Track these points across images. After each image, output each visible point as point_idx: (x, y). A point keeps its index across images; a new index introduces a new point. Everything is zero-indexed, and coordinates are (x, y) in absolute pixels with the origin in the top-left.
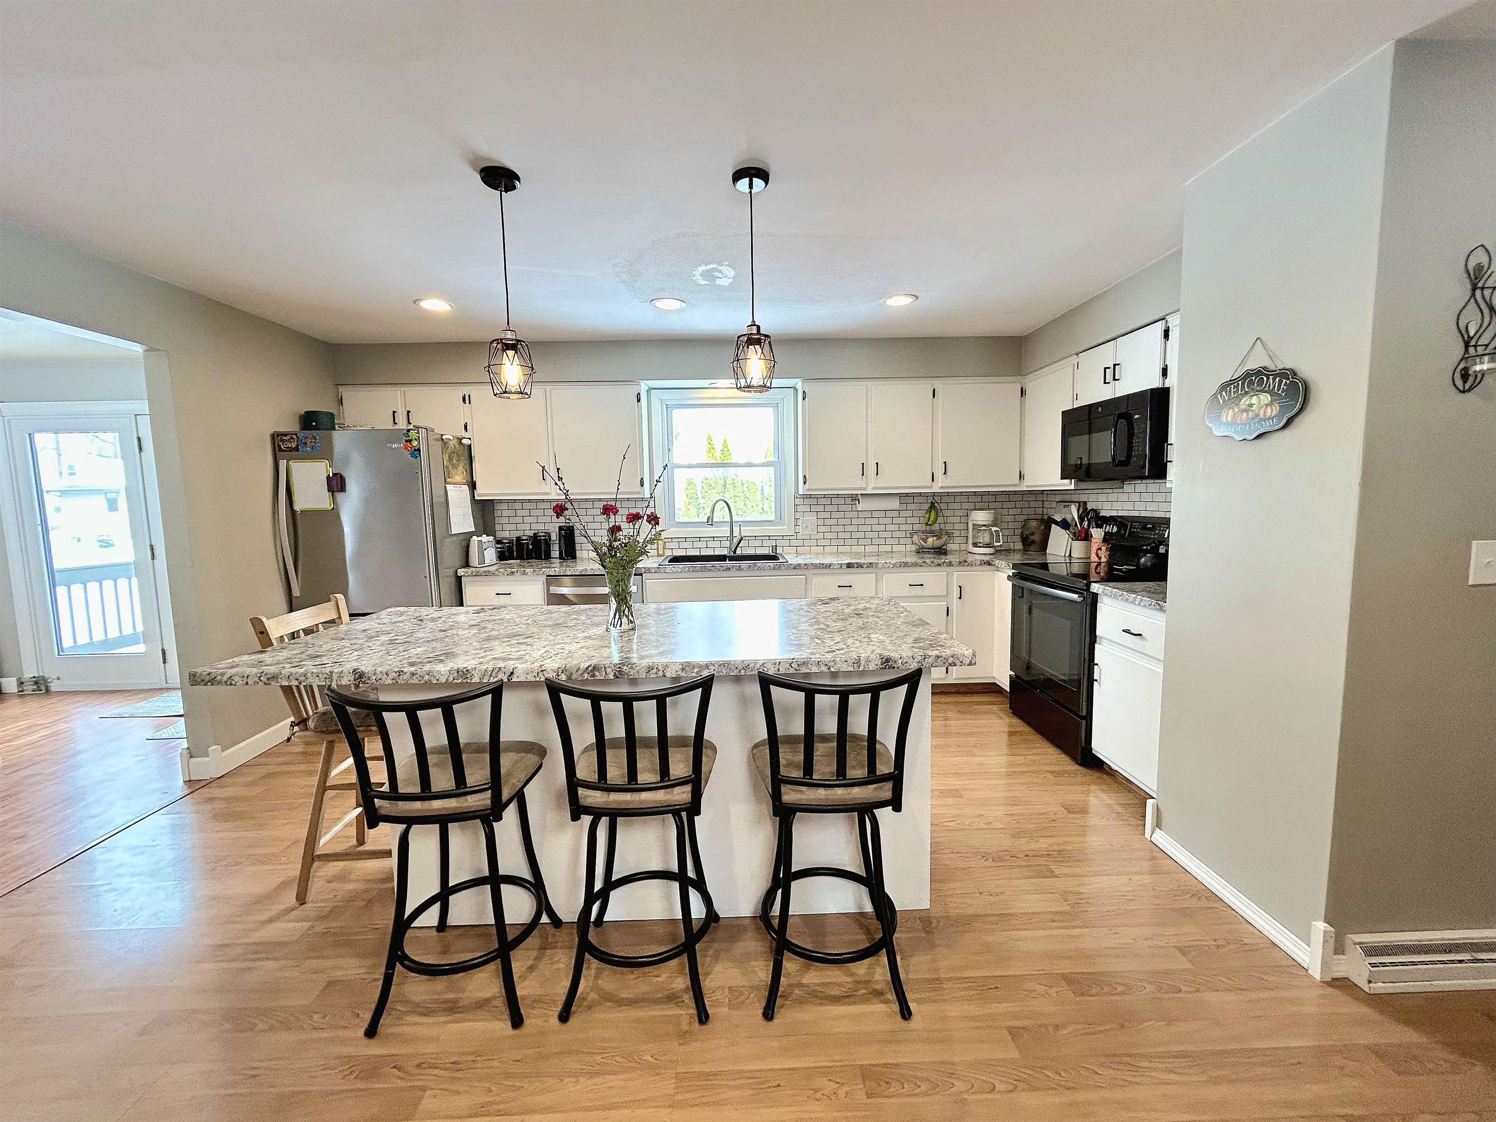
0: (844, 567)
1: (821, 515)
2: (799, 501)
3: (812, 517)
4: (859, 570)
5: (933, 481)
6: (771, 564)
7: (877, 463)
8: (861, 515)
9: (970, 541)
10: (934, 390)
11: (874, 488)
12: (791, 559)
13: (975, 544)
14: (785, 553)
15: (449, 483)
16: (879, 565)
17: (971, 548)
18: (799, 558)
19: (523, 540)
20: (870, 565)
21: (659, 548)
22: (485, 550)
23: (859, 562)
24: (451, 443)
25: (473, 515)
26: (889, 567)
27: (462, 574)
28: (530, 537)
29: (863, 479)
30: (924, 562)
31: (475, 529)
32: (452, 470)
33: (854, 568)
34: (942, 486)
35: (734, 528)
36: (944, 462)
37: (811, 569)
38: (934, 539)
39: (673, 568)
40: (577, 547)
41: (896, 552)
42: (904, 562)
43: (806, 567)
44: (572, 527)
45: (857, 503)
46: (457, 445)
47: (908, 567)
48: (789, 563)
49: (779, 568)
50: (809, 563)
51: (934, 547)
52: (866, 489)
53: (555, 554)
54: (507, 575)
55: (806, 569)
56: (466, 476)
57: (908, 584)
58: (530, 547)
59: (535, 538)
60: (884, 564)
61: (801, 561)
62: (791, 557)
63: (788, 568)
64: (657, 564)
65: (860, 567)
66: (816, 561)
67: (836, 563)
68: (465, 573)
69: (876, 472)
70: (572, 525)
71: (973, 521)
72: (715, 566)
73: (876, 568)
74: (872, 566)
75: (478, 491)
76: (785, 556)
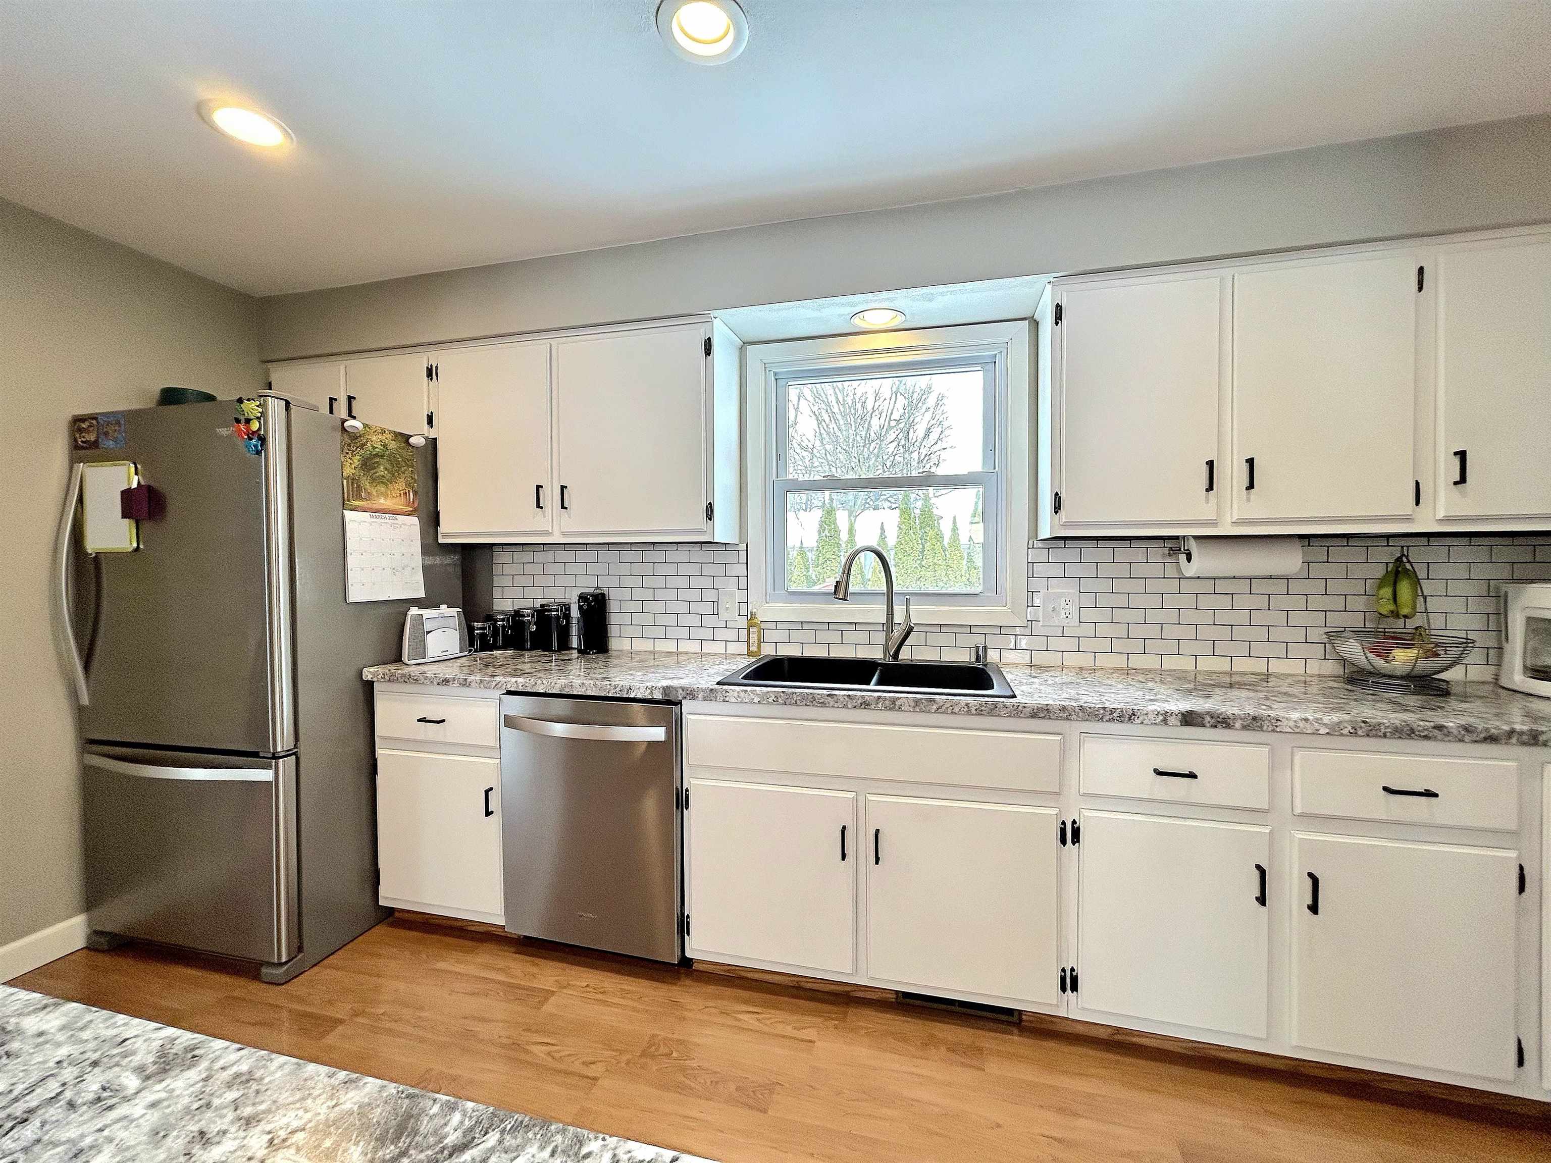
0: (1173, 721)
1: (1087, 585)
2: (1039, 555)
3: (1068, 589)
4: (1220, 733)
5: (1418, 503)
6: (966, 697)
7: (1251, 462)
8: (1190, 586)
9: (1515, 660)
10: (1421, 270)
11: (1240, 522)
12: (1024, 688)
13: (1538, 671)
14: (1008, 670)
15: (355, 509)
16: (1285, 722)
17: (1518, 679)
18: (1042, 687)
19: (523, 616)
20: (1254, 723)
21: (751, 641)
22: (428, 632)
23: (1220, 712)
24: (374, 438)
25: (425, 568)
26: (1316, 733)
27: (369, 678)
28: (535, 611)
29: (1207, 501)
30: (1440, 728)
31: (422, 594)
32: (368, 486)
33: (1204, 726)
34: (1441, 514)
35: (896, 607)
36: (1456, 454)
37: (1077, 720)
38: (1413, 653)
39: (742, 694)
40: (613, 631)
41: (1278, 676)
42: (1364, 722)
43: (1065, 715)
44: (603, 595)
45: (1183, 558)
46: (393, 445)
47: (1380, 736)
48: (1019, 699)
49: (993, 711)
50: (1075, 705)
51: (1413, 674)
52: (1214, 524)
53: (575, 644)
54: (438, 684)
55: (1064, 719)
56: (413, 501)
57: (1385, 789)
58: (534, 628)
59: (542, 614)
60: (1301, 724)
61: (1050, 696)
62: (1025, 681)
63: (1018, 712)
64: (719, 679)
65: (1224, 725)
66: (1090, 698)
67: (1151, 708)
68: (383, 675)
69: (1246, 483)
70: (606, 591)
71: (1528, 610)
72: (836, 695)
73: (1273, 731)
74: (1258, 724)
75: (442, 529)
76: (1009, 677)
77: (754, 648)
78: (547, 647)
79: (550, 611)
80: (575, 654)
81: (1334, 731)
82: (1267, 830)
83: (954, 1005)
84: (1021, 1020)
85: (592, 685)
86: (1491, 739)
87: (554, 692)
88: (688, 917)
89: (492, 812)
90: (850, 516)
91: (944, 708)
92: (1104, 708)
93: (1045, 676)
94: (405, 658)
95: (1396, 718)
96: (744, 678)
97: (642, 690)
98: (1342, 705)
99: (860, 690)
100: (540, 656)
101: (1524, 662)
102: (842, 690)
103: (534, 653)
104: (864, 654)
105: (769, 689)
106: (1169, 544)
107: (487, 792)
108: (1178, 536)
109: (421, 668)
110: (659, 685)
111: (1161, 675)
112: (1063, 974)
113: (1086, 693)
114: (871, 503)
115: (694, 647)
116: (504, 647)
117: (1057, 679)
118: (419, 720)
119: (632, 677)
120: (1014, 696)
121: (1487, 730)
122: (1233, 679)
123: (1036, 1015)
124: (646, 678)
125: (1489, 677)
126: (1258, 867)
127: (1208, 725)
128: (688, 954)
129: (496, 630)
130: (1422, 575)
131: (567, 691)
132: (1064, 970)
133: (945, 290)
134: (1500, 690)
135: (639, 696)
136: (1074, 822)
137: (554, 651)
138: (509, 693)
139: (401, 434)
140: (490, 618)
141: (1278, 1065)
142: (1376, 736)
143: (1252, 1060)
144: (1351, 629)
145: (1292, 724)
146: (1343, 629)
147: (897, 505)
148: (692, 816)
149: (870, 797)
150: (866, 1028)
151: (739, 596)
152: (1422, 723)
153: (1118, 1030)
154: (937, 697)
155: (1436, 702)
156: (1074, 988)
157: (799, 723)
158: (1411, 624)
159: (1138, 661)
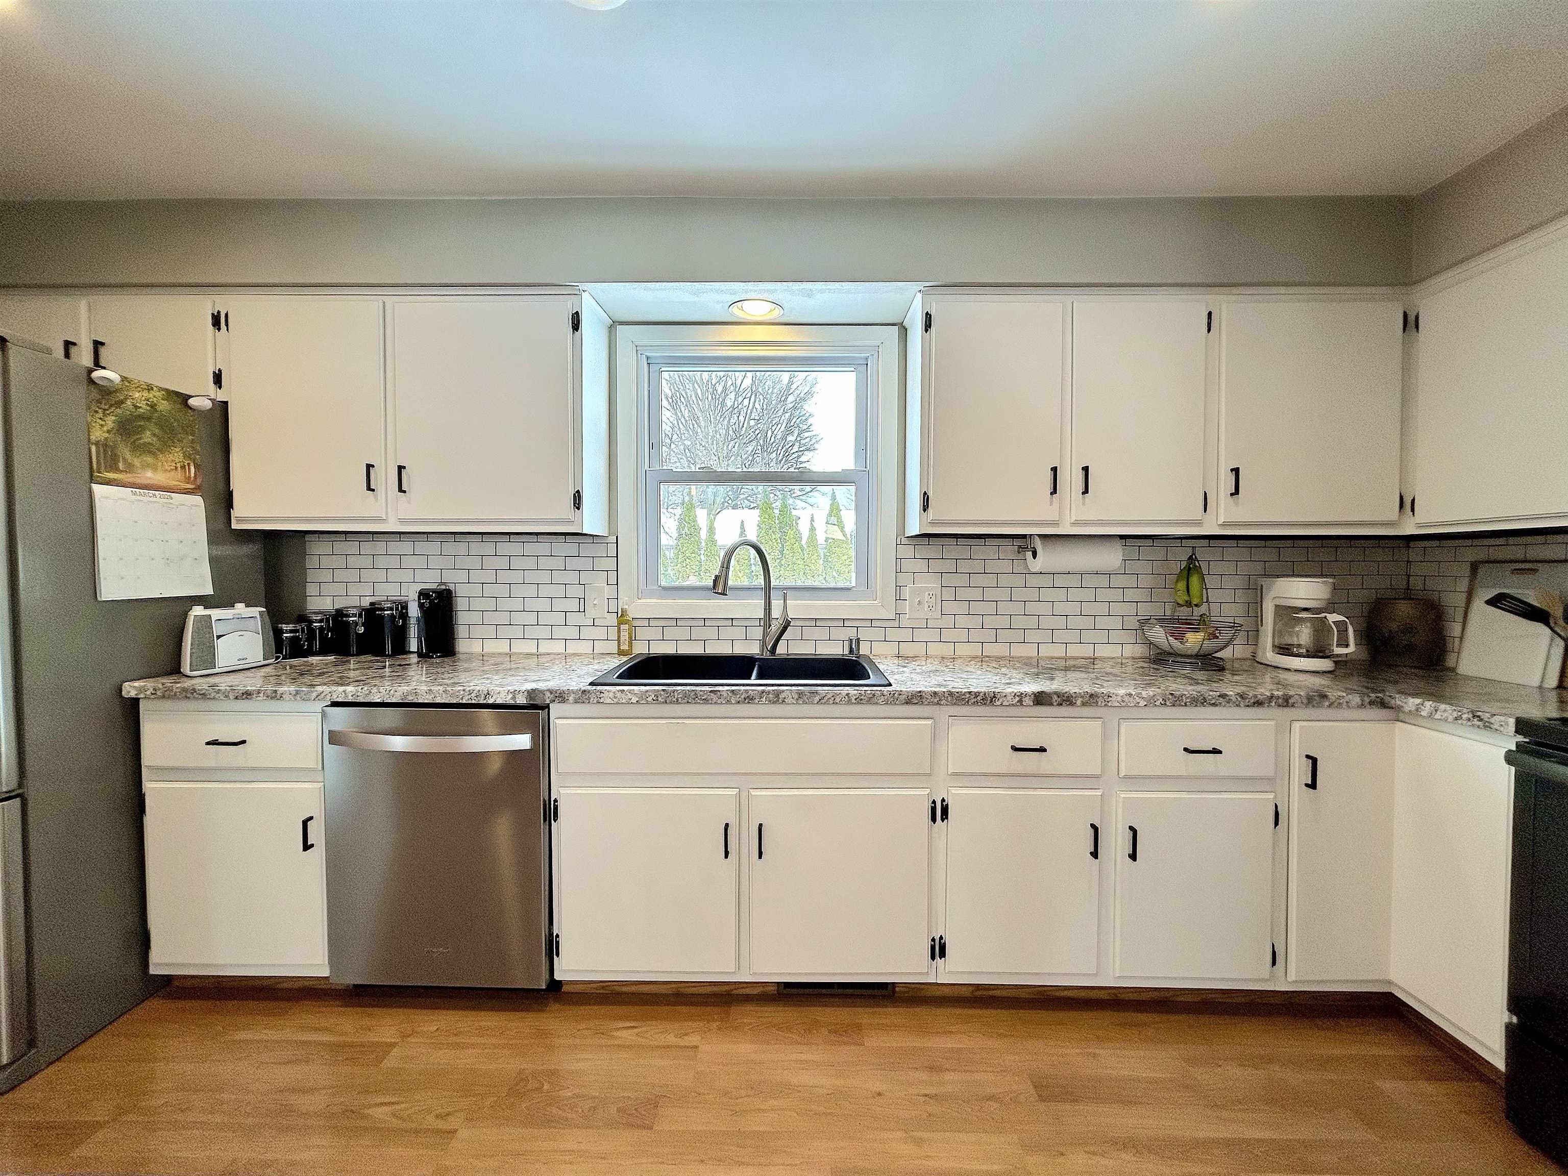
0: (1028, 701)
1: (949, 580)
2: (907, 551)
3: (932, 584)
4: (1065, 710)
5: (1205, 510)
6: (846, 688)
7: (1086, 469)
8: (1033, 581)
9: (1267, 640)
10: (1210, 314)
11: (1076, 523)
12: (896, 677)
13: (1281, 648)
14: (879, 661)
15: (108, 483)
16: (1114, 698)
17: (1270, 656)
18: (913, 676)
19: (348, 616)
20: (1092, 699)
21: (622, 639)
22: (219, 637)
23: (1064, 691)
24: (137, 395)
25: (212, 560)
26: (1137, 705)
27: (133, 694)
28: (363, 610)
29: (1051, 504)
30: (1223, 696)
31: (209, 590)
32: (128, 456)
33: (1051, 704)
34: (1221, 521)
35: (773, 602)
36: (1232, 470)
37: (947, 705)
38: (1200, 635)
39: (618, 695)
40: (461, 631)
41: (1102, 659)
42: (1172, 694)
43: (936, 700)
44: (449, 592)
45: (1029, 554)
46: (164, 406)
47: (1182, 706)
48: (894, 687)
49: (871, 700)
50: (944, 690)
51: (1202, 652)
52: (1055, 524)
53: (413, 646)
54: (236, 698)
55: (934, 705)
56: (195, 476)
57: (1186, 750)
58: (361, 630)
59: (372, 613)
60: (1126, 699)
61: (922, 683)
62: (896, 670)
63: (895, 699)
64: (591, 680)
65: (1068, 703)
66: (958, 684)
67: (1010, 690)
68: (155, 690)
69: (1081, 488)
70: (452, 587)
71: (1277, 599)
72: (719, 691)
73: (1106, 705)
74: (1095, 701)
75: (235, 513)
76: (881, 667)
77: (625, 647)
78: (379, 651)
79: (383, 609)
80: (414, 658)
81: (1151, 702)
82: (1099, 793)
83: (833, 988)
84: (894, 992)
85: (441, 692)
86: (1258, 703)
87: (394, 700)
88: (557, 936)
89: (312, 846)
90: (709, 514)
91: (826, 698)
92: (970, 693)
93: (913, 665)
94: (186, 668)
95: (1190, 690)
96: (619, 677)
97: (503, 695)
98: (1153, 681)
99: (743, 685)
100: (371, 661)
101: (1273, 642)
102: (725, 685)
103: (362, 658)
104: (741, 649)
105: (648, 688)
106: (1017, 542)
107: (305, 823)
108: (1026, 535)
109: (211, 680)
110: (524, 688)
111: (1010, 661)
112: (933, 943)
113: (951, 679)
114: (730, 502)
115: (558, 647)
116: (323, 652)
117: (924, 668)
118: (208, 743)
119: (489, 681)
120: (890, 685)
121: (1255, 696)
122: (1067, 663)
123: (909, 985)
124: (505, 681)
125: (1249, 656)
126: (1093, 826)
127: (1055, 704)
128: (558, 977)
129: (311, 631)
130: (1205, 572)
131: (411, 699)
132: (933, 940)
133: (824, 287)
134: (1256, 664)
135: (499, 701)
136: (943, 800)
137: (388, 656)
138: (335, 704)
139: (177, 394)
140: (303, 618)
141: (1103, 995)
142: (1180, 705)
143: (1083, 994)
144: (1154, 617)
145: (1119, 699)
146: (1149, 617)
147: (755, 505)
148: (562, 830)
149: (754, 792)
150: (750, 1024)
151: (609, 592)
152: (1211, 693)
153: (978, 987)
154: (820, 688)
155: (1216, 675)
156: (943, 954)
157: (680, 721)
158: (1197, 612)
159: (990, 650)
